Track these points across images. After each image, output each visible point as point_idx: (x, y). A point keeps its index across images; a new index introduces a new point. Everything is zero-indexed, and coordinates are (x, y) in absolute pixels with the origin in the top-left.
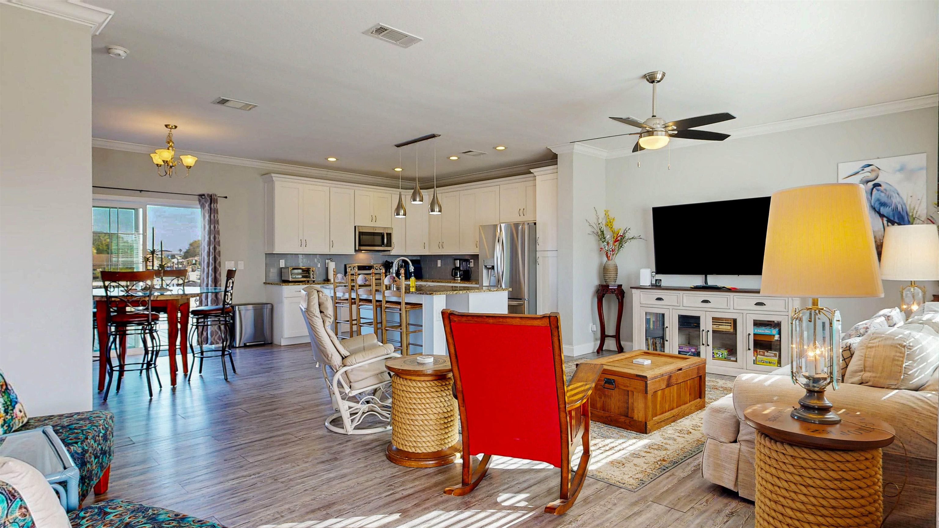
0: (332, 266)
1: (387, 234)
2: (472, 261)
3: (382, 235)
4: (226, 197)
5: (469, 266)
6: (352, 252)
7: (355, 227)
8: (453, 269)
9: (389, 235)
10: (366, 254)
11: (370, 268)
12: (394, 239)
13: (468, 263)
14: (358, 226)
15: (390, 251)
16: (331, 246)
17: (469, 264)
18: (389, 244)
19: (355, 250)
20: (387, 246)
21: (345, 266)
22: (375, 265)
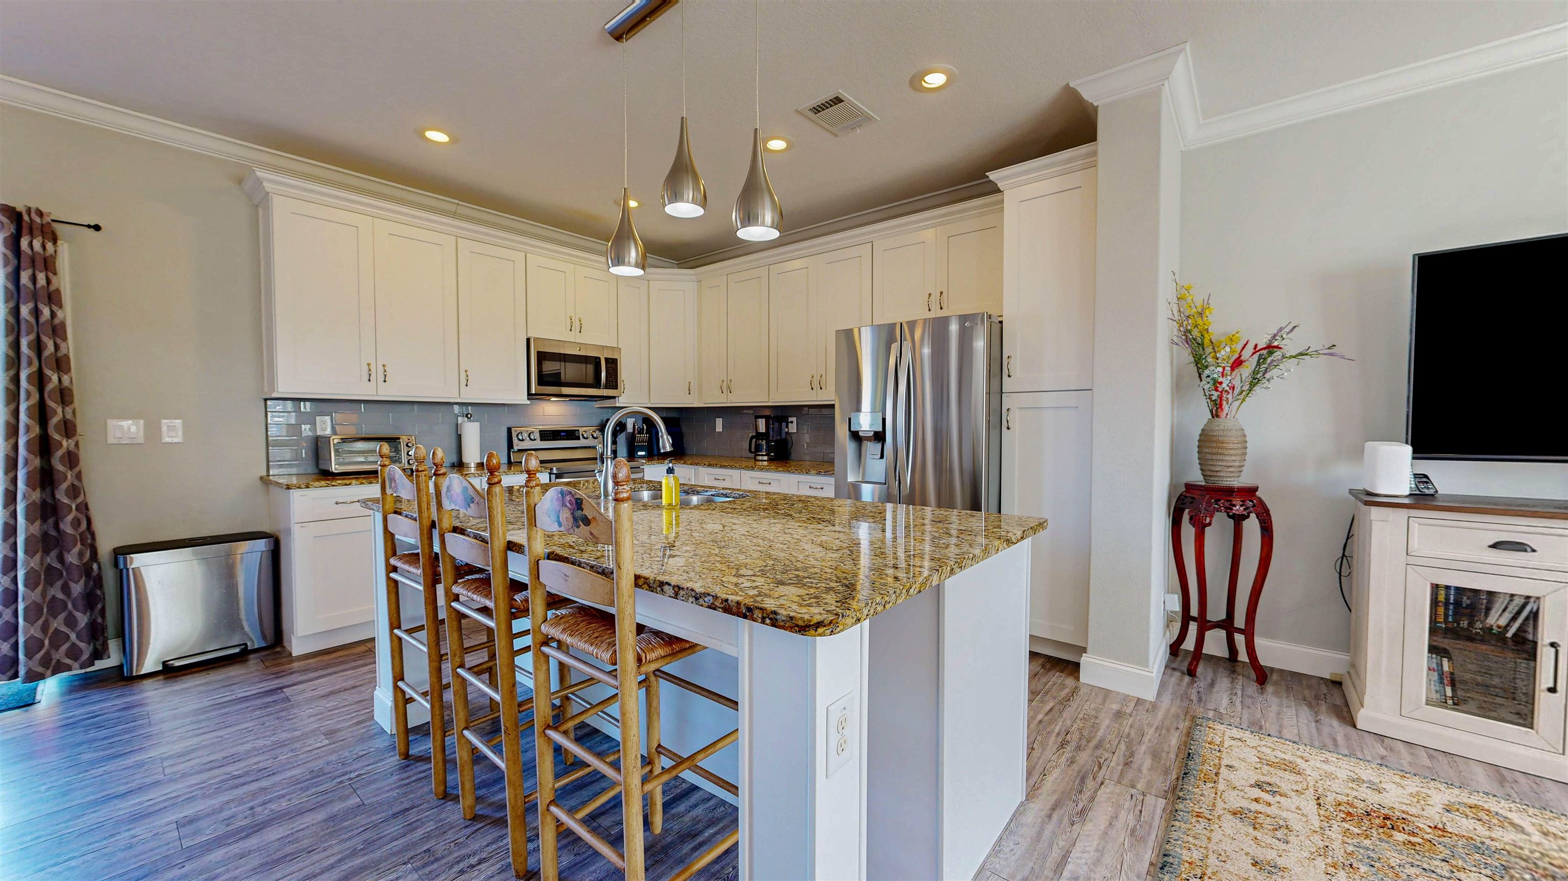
0: (472, 433)
1: (607, 360)
2: (794, 419)
3: (596, 361)
4: (97, 228)
5: (786, 430)
6: (522, 399)
7: (528, 340)
8: (752, 437)
9: (612, 364)
10: (562, 403)
11: (571, 435)
12: (625, 373)
13: (784, 424)
14: (535, 339)
15: (614, 397)
16: (463, 382)
17: (787, 427)
18: (613, 383)
19: (529, 394)
20: (607, 387)
21: (509, 430)
22: (581, 430)
